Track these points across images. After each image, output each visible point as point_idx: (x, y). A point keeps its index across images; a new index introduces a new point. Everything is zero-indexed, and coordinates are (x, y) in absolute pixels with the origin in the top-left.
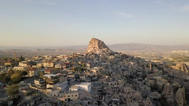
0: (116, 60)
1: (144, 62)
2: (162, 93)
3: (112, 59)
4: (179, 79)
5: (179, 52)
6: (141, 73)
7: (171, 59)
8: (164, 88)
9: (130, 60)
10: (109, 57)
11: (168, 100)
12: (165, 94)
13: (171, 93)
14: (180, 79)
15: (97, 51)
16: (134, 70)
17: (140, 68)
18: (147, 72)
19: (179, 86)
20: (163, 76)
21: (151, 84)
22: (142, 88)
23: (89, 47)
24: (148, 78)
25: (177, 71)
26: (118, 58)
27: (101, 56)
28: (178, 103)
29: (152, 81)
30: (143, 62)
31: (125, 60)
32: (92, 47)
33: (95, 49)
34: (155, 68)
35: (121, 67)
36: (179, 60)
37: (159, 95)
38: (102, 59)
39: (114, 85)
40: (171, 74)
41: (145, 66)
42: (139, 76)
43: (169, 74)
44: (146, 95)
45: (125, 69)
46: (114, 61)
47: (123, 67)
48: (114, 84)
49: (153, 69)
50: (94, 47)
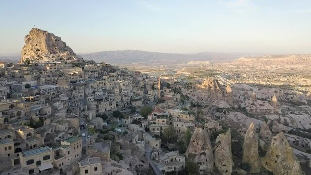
0: (87, 77)
1: (147, 80)
2: (187, 152)
3: (75, 74)
4: (208, 108)
5: (197, 63)
6: (140, 103)
7: (187, 74)
8: (191, 139)
9: (119, 75)
10: (71, 70)
11: (202, 167)
12: (193, 153)
13: (206, 151)
14: (210, 109)
15: (43, 57)
16: (124, 98)
17: (139, 92)
18: (152, 99)
19: (219, 128)
20: (184, 107)
21: (161, 129)
22: (141, 145)
23: (25, 49)
24: (155, 115)
25: (204, 94)
26: (92, 72)
27: (48, 68)
28: (223, 171)
29: (163, 121)
30: (144, 79)
31: (106, 77)
32: (32, 49)
33: (39, 53)
34: (168, 90)
35: (94, 92)
36: (199, 75)
37: (181, 161)
38: (49, 76)
39: (42, 161)
40: (195, 99)
41: (148, 87)
42: (134, 111)
43: (191, 100)
44: (150, 166)
45: (104, 97)
46: (81, 79)
47: (99, 93)
48: (41, 159)
49: (164, 92)
50: (38, 50)
